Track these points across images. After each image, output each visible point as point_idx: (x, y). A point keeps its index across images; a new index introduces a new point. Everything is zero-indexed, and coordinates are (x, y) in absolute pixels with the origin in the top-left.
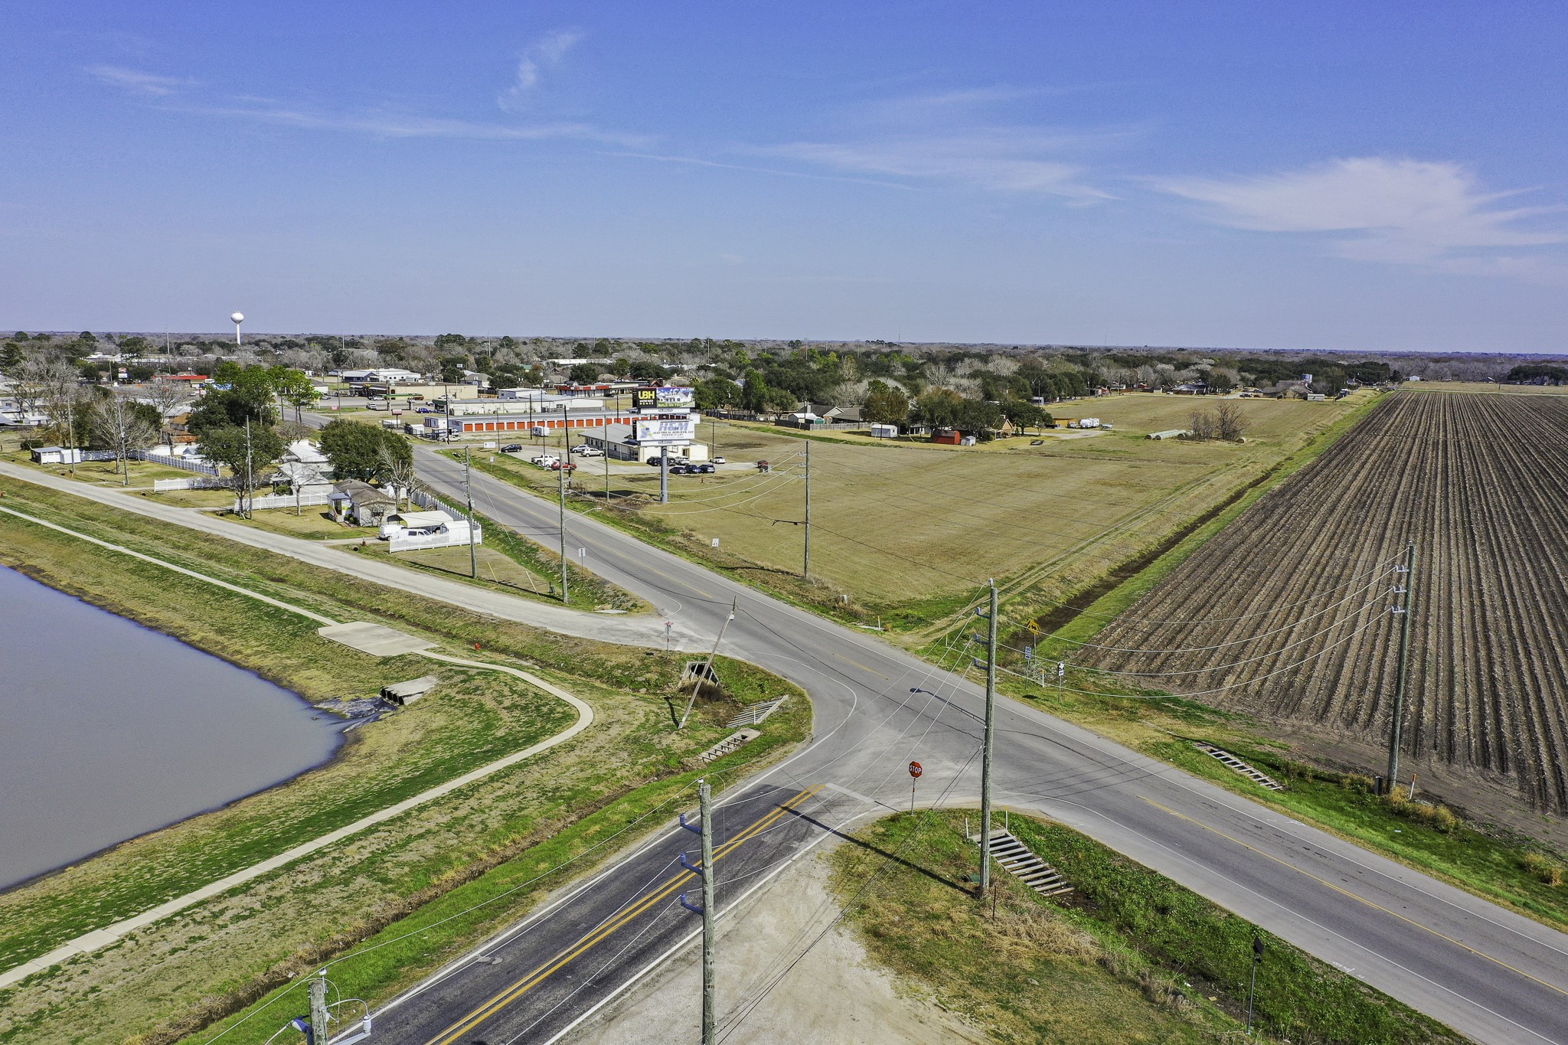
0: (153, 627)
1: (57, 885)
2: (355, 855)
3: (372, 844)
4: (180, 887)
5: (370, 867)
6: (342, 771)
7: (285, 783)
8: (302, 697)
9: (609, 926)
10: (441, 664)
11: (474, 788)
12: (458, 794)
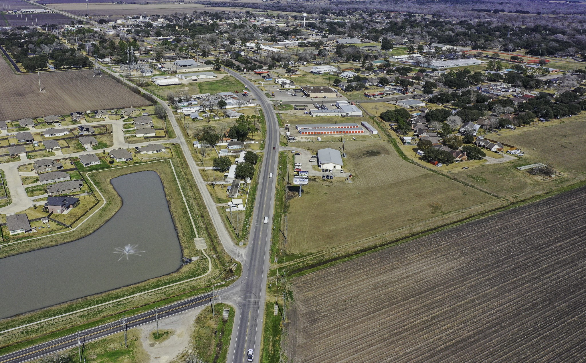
0: (176, 229)
1: (138, 285)
2: (165, 290)
3: (167, 289)
4: (148, 289)
5: (165, 293)
6: (175, 274)
7: (169, 274)
8: (182, 255)
9: (176, 308)
10: (202, 254)
11: (184, 283)
12: (181, 284)
